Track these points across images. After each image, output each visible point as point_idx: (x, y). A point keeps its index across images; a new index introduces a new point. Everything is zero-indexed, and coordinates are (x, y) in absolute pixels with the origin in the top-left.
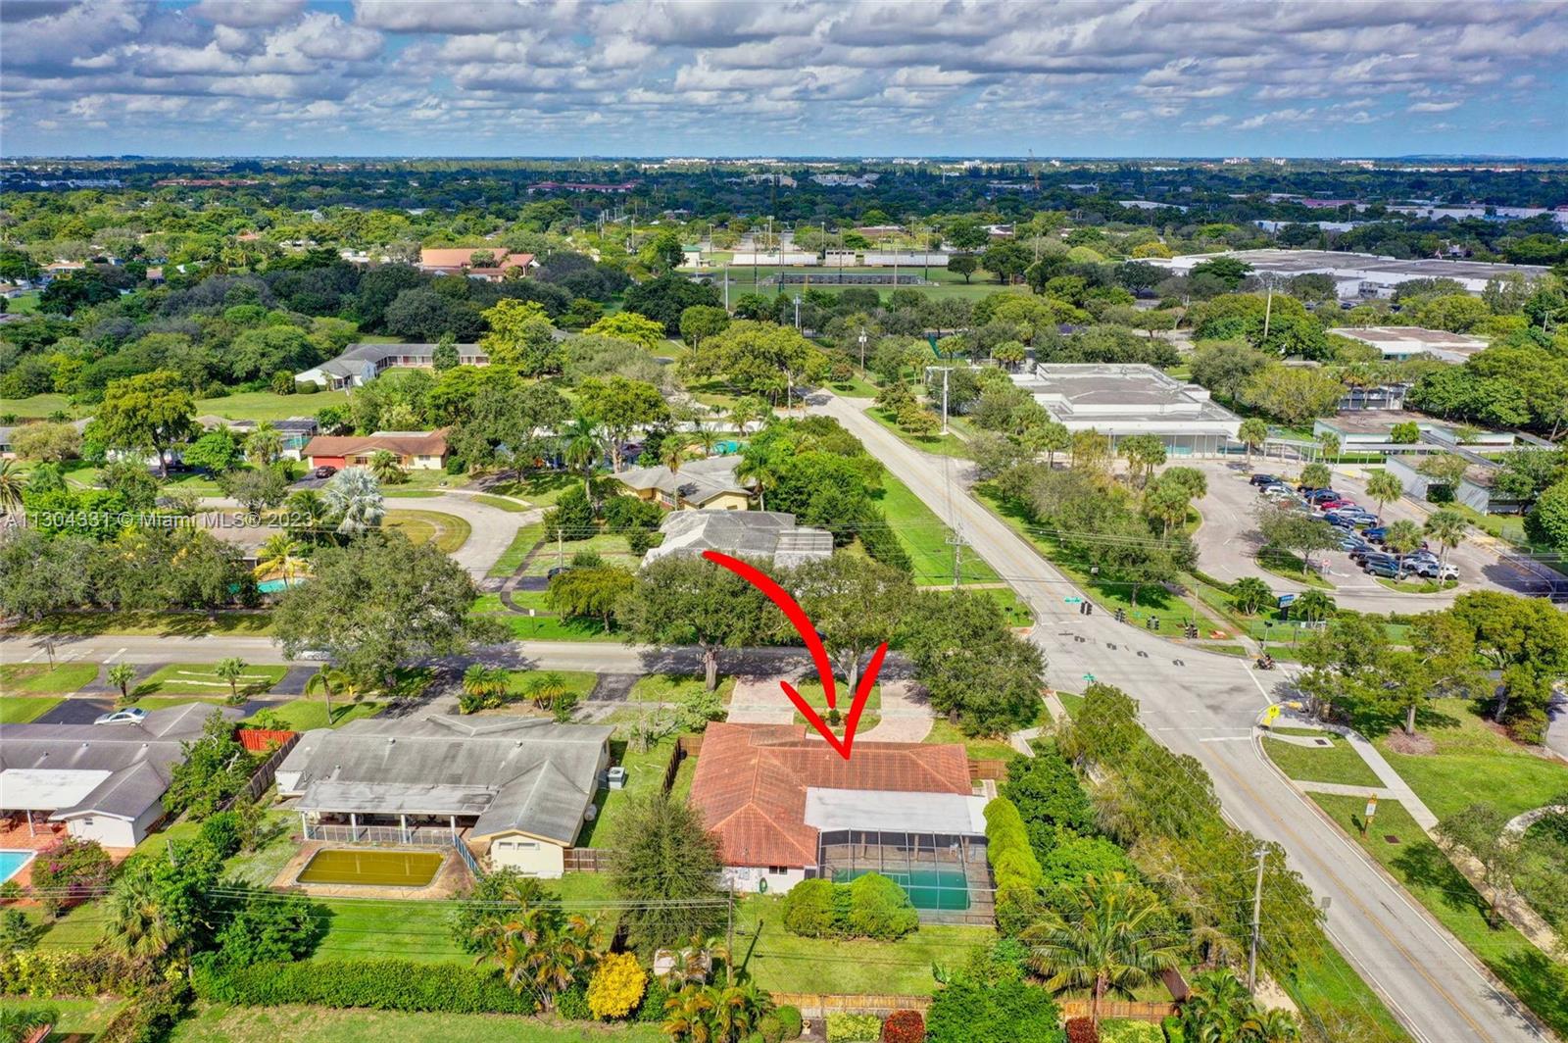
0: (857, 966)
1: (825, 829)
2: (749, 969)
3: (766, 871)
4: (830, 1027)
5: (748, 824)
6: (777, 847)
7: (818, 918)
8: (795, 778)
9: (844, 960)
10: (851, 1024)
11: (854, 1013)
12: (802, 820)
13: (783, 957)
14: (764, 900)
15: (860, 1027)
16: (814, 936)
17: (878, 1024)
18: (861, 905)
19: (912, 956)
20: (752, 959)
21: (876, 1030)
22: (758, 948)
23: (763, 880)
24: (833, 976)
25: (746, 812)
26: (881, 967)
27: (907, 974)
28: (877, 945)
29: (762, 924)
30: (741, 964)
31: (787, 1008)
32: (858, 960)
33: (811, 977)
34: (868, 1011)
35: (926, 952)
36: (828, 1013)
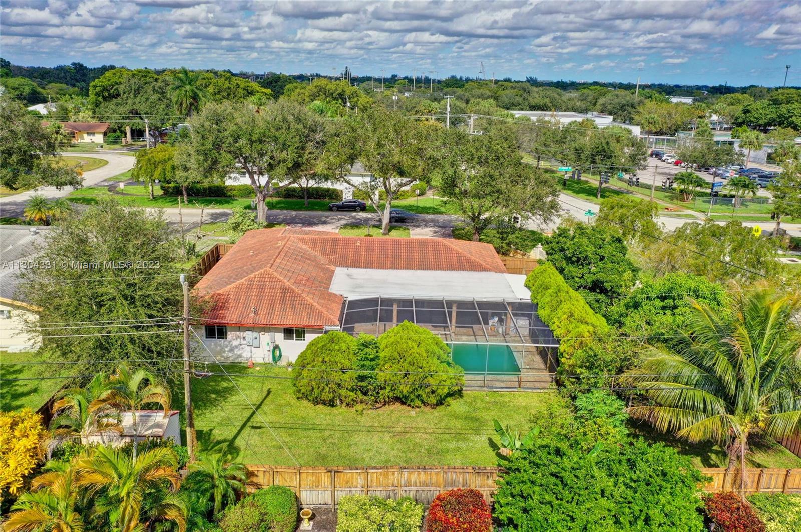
0: (387, 438)
1: (352, 297)
2: (239, 442)
3: (279, 337)
4: (342, 518)
5: (262, 289)
6: (293, 307)
7: (336, 377)
8: (323, 260)
9: (370, 430)
10: (375, 513)
11: (380, 495)
12: (328, 289)
13: (290, 429)
14: (276, 370)
15: (390, 517)
16: (332, 404)
17: (418, 511)
18: (392, 359)
19: (458, 424)
20: (247, 431)
21: (415, 521)
22: (259, 419)
23: (277, 347)
24: (353, 450)
25: (262, 276)
26: (418, 438)
27: (453, 445)
28: (413, 413)
29: (269, 392)
30: (231, 437)
31: (275, 489)
32: (388, 429)
33: (324, 451)
34: (401, 494)
35: (475, 420)
36: (341, 496)
